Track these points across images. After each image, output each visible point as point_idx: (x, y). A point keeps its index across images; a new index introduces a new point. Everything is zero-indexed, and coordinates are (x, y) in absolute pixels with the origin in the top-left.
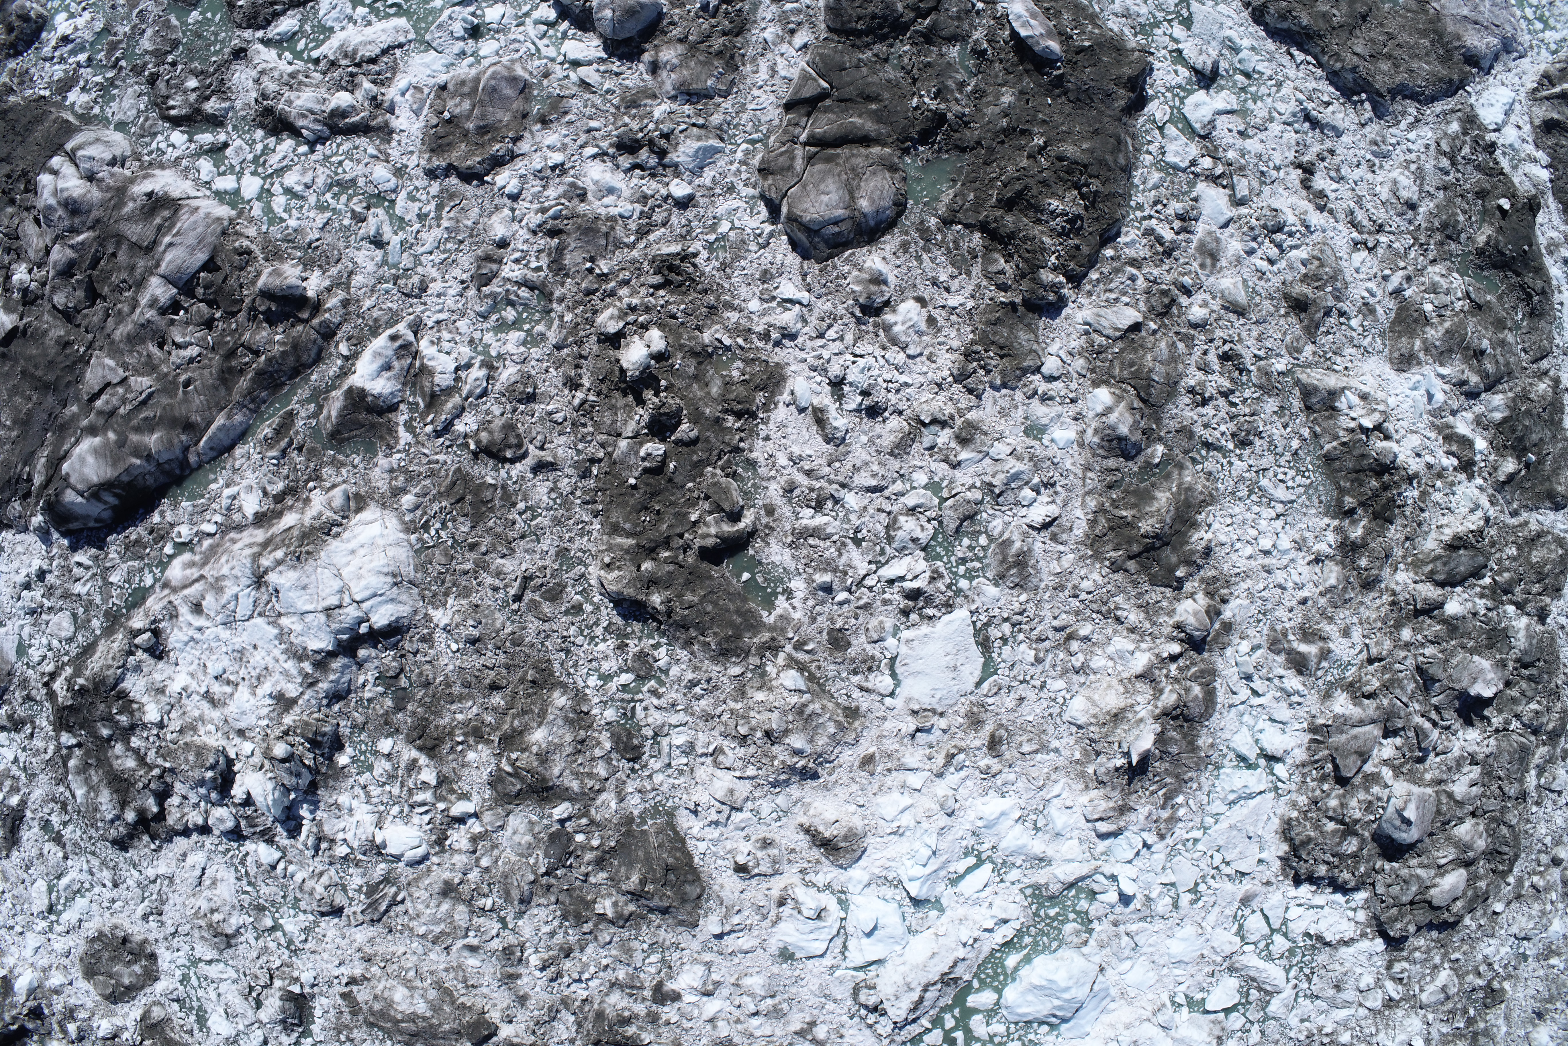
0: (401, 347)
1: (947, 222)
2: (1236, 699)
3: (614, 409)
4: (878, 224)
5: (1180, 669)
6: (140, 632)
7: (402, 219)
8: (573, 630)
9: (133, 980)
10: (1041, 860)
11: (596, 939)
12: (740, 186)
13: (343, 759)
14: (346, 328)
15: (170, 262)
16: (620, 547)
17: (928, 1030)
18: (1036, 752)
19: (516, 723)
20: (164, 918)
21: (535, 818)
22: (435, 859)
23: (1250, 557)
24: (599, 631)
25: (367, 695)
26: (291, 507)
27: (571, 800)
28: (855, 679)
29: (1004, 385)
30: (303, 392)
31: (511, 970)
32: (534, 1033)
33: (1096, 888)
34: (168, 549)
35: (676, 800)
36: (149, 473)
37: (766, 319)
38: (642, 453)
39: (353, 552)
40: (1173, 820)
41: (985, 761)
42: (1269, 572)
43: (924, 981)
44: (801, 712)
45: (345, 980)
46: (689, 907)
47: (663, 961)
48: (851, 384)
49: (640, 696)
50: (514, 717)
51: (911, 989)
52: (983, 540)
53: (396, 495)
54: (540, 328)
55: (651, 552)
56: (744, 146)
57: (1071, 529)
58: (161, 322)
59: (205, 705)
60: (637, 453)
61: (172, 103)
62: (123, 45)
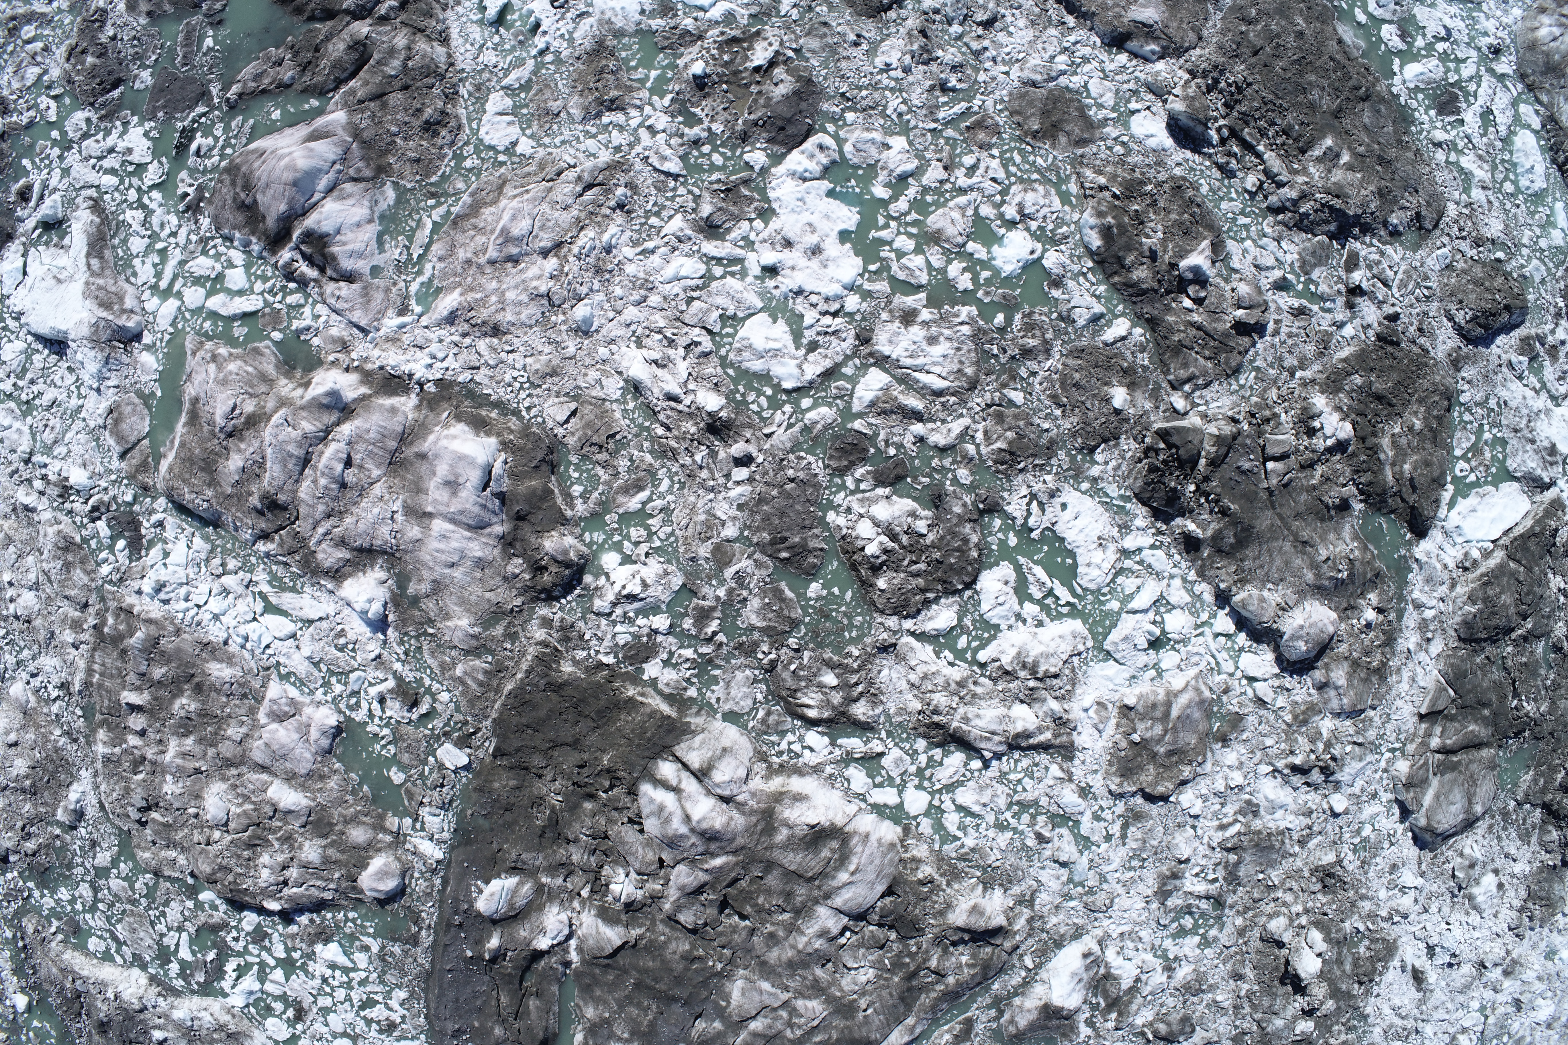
1: (1521, 804)
3: (1273, 996)
12: (1381, 793)
14: (1030, 942)
30: (984, 1001)
37: (1390, 905)
54: (1213, 932)
61: (805, 700)
62: (718, 614)
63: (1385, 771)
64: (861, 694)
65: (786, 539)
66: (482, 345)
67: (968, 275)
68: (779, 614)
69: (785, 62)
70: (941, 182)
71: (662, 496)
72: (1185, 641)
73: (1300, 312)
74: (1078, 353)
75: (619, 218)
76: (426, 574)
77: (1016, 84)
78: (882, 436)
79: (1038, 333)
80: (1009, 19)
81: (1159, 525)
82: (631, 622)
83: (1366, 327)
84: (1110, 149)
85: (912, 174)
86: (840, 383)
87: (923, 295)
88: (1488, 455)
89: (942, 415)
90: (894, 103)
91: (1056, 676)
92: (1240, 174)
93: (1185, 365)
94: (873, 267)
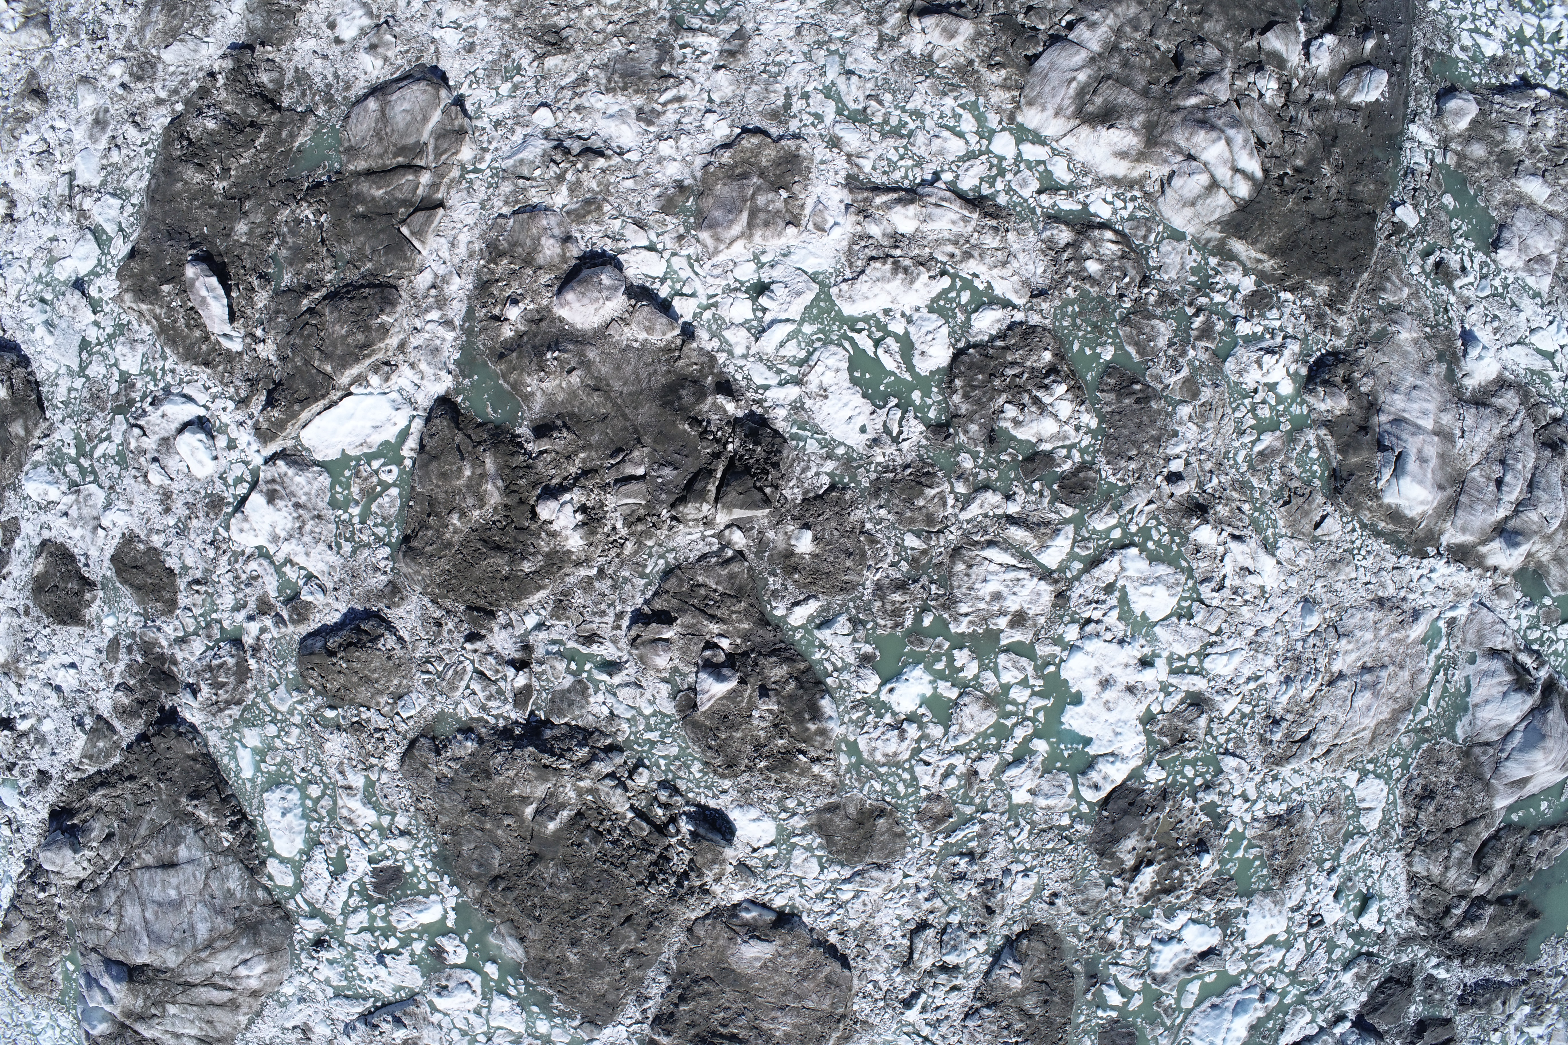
1: (308, 112)
7: (828, 97)
12: (489, 127)
37: (472, 12)
56: (483, 166)
58: (1083, 10)
61: (1114, 247)
62: (1193, 333)
63: (485, 150)
64: (1064, 250)
65: (1137, 401)
66: (1391, 590)
67: (958, 664)
68: (1140, 332)
69: (1123, 871)
70: (980, 758)
71: (1244, 446)
72: (729, 290)
73: (590, 639)
74: (846, 588)
75: (1278, 711)
76: (1435, 381)
77: (897, 865)
78: (1046, 501)
79: (889, 607)
80: (898, 934)
81: (760, 411)
82: (1266, 329)
83: (509, 625)
84: (800, 804)
85: (1009, 765)
86: (1084, 553)
87: (1004, 642)
88: (355, 490)
89: (988, 522)
90: (1022, 838)
91: (872, 258)
92: (654, 785)
93: (732, 577)
94: (1052, 669)
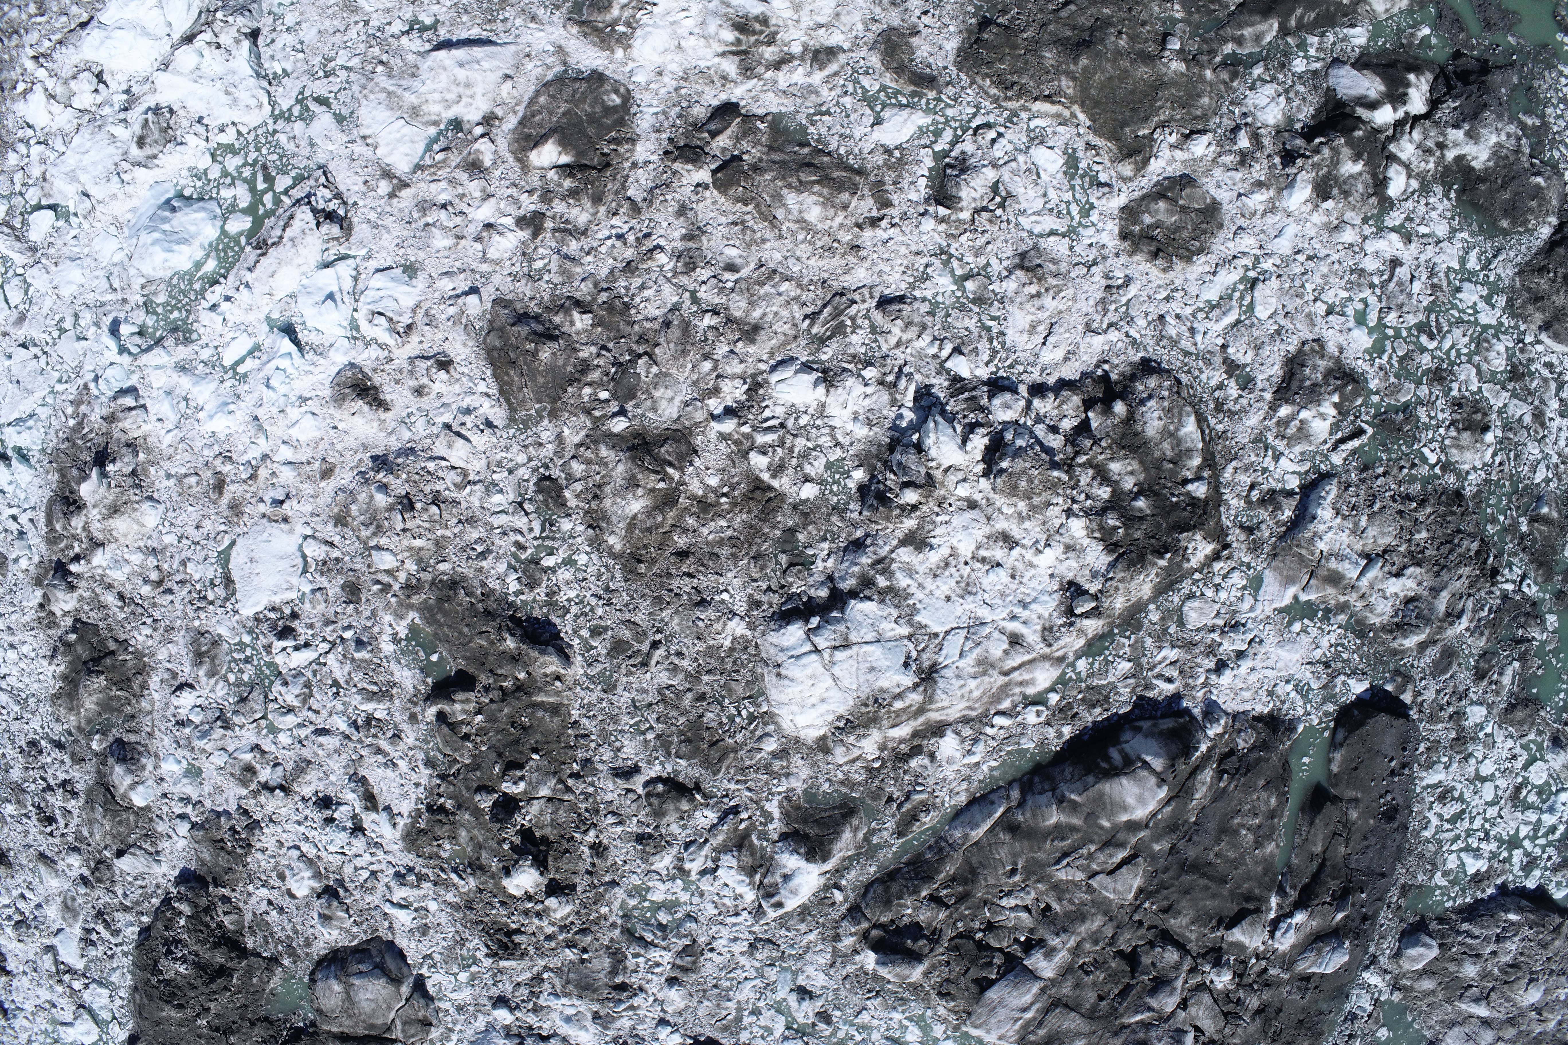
0: (771, 895)
1: (274, 960)
2: (30, 514)
3: (555, 824)
4: (329, 966)
5: (72, 547)
6: (1086, 615)
7: (779, 1011)
8: (600, 612)
9: (1153, 207)
10: (183, 369)
11: (596, 284)
12: (452, 1010)
13: (859, 475)
14: (836, 915)
15: (1026, 993)
16: (547, 693)
17: (286, 192)
18: (186, 475)
19: (659, 519)
20: (1104, 282)
21: (650, 415)
22: (763, 367)
23: (24, 643)
24: (574, 610)
25: (825, 545)
26: (901, 742)
27: (610, 435)
28: (336, 554)
29: (219, 814)
30: (886, 856)
31: (691, 244)
32: (675, 173)
33: (137, 340)
34: (1054, 698)
35: (505, 436)
36: (1066, 781)
37: (422, 892)
38: (522, 785)
39: (823, 701)
40: (76, 403)
41: (227, 468)
42: (9, 628)
43: (281, 248)
44: (379, 527)
45: (884, 223)
46: (498, 323)
47: (530, 261)
48: (344, 829)
49: (536, 543)
50: (661, 525)
51: (292, 240)
52: (232, 678)
53: (783, 751)
54: (632, 902)
55: (520, 687)
57: (162, 682)
58: (1043, 932)
59: (1016, 533)
60: (529, 784)
63: (451, 1030)
